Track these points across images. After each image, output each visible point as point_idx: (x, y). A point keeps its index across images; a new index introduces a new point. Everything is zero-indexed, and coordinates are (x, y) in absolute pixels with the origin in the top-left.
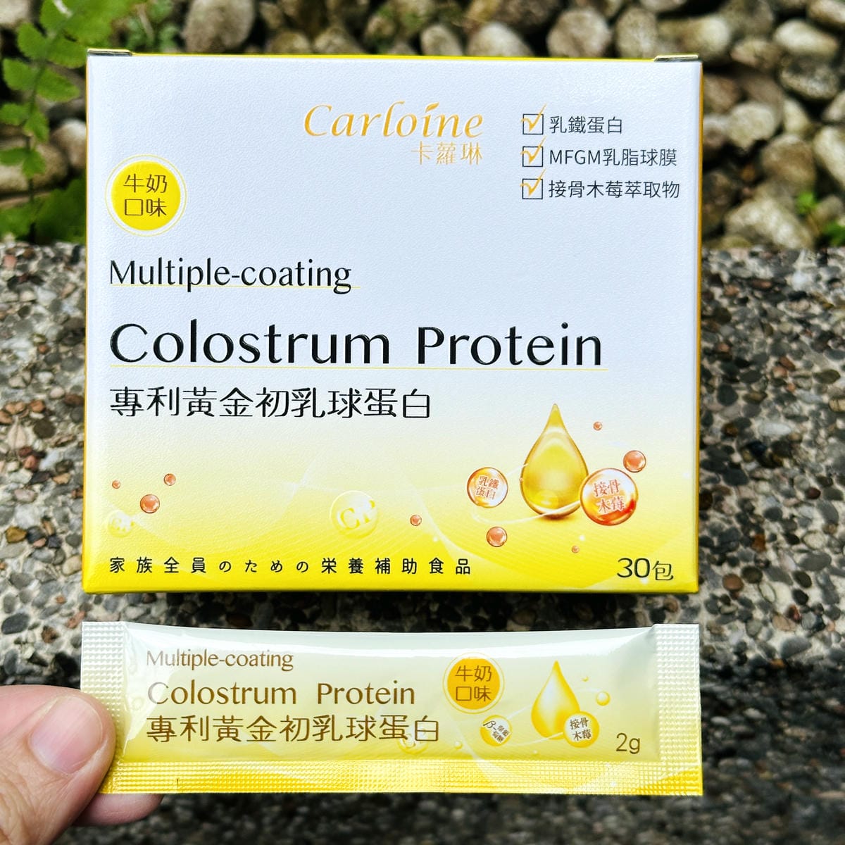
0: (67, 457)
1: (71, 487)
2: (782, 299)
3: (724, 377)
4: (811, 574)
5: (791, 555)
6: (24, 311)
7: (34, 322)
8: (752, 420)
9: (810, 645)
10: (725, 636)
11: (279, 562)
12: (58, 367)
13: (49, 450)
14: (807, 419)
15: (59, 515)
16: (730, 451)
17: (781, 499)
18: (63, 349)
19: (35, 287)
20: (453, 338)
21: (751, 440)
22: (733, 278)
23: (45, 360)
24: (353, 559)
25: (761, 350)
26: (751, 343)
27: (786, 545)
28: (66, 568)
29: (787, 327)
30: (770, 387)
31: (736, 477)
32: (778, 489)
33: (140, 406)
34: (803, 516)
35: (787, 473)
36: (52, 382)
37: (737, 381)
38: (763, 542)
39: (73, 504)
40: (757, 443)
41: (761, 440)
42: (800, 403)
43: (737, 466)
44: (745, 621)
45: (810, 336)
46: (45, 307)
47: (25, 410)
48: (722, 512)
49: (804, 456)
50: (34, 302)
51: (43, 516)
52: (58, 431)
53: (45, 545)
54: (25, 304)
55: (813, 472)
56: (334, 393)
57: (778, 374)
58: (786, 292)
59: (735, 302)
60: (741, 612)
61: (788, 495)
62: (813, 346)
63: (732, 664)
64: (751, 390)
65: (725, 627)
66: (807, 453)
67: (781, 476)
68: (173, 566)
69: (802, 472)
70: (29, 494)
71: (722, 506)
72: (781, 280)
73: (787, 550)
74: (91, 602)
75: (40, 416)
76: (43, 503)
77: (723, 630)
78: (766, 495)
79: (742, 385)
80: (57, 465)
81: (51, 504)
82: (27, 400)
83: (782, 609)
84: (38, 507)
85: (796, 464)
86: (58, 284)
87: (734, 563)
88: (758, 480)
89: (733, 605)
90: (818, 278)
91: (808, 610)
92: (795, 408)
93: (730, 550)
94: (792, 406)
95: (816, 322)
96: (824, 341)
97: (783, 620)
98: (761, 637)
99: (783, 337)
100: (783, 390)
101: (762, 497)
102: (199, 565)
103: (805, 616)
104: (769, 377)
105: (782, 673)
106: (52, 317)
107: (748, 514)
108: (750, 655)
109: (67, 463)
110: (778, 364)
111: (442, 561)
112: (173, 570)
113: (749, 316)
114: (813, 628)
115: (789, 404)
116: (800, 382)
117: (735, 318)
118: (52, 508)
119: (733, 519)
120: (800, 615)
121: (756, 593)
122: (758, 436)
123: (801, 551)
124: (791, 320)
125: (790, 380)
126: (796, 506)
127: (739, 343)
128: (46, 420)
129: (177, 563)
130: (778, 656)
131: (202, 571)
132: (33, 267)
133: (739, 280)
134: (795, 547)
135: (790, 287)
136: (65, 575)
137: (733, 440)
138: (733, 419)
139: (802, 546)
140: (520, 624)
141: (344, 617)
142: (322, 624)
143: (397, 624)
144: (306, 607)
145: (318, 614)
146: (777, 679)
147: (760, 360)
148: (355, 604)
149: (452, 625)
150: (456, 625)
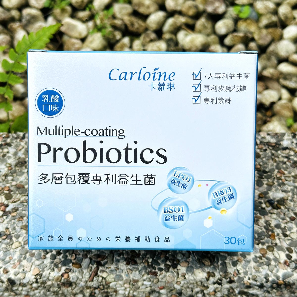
0: (16, 206)
1: (17, 217)
2: (279, 150)
3: (258, 177)
4: (293, 248)
5: (285, 241)
6: (4, 155)
8: (269, 192)
9: (293, 275)
10: (261, 271)
12: (15, 175)
13: (10, 204)
14: (290, 192)
15: (12, 227)
16: (261, 203)
17: (281, 220)
21: (269, 199)
22: (261, 142)
25: (272, 167)
26: (268, 165)
27: (283, 238)
28: (14, 246)
29: (282, 159)
30: (276, 180)
31: (263, 212)
32: (279, 217)
34: (289, 227)
35: (283, 211)
36: (13, 180)
37: (263, 178)
38: (274, 236)
39: (17, 223)
40: (272, 200)
41: (273, 199)
42: (287, 186)
43: (264, 209)
44: (268, 266)
45: (290, 162)
47: (2, 190)
48: (258, 225)
49: (289, 205)
51: (6, 227)
52: (14, 197)
53: (6, 238)
54: (4, 153)
55: (292, 210)
57: (278, 176)
58: (281, 147)
59: (262, 150)
60: (266, 262)
61: (283, 219)
62: (291, 166)
63: (263, 282)
64: (268, 181)
65: (260, 268)
66: (290, 204)
67: (281, 212)
69: (288, 211)
70: (1, 219)
71: (258, 223)
72: (279, 143)
73: (283, 239)
74: (22, 259)
76: (7, 223)
77: (260, 269)
78: (275, 219)
79: (265, 179)
81: (9, 223)
82: (3, 186)
83: (282, 261)
84: (5, 224)
85: (286, 208)
86: (17, 146)
87: (263, 244)
88: (272, 213)
89: (263, 259)
90: (292, 142)
91: (292, 261)
92: (285, 188)
93: (262, 239)
94: (284, 187)
95: (292, 157)
96: (295, 164)
97: (283, 265)
98: (274, 271)
99: (280, 163)
100: (280, 181)
101: (273, 220)
103: (291, 264)
104: (275, 177)
105: (283, 286)
107: (268, 226)
108: (270, 279)
109: (16, 208)
110: (279, 172)
113: (267, 155)
114: (294, 268)
115: (283, 186)
116: (287, 179)
117: (262, 156)
118: (9, 225)
119: (263, 228)
120: (289, 263)
121: (272, 255)
122: (271, 198)
123: (289, 240)
124: (283, 157)
125: (283, 178)
126: (286, 223)
127: (264, 165)
130: (281, 279)
132: (8, 140)
133: (264, 143)
134: (286, 238)
135: (282, 145)
136: (13, 249)
137: (262, 199)
138: (262, 191)
139: (289, 238)
140: (182, 267)
141: (116, 264)
142: (108, 267)
143: (136, 267)
144: (102, 260)
145: (106, 263)
146: (281, 289)
147: (272, 171)
148: (121, 259)
149: (157, 267)
150: (158, 267)
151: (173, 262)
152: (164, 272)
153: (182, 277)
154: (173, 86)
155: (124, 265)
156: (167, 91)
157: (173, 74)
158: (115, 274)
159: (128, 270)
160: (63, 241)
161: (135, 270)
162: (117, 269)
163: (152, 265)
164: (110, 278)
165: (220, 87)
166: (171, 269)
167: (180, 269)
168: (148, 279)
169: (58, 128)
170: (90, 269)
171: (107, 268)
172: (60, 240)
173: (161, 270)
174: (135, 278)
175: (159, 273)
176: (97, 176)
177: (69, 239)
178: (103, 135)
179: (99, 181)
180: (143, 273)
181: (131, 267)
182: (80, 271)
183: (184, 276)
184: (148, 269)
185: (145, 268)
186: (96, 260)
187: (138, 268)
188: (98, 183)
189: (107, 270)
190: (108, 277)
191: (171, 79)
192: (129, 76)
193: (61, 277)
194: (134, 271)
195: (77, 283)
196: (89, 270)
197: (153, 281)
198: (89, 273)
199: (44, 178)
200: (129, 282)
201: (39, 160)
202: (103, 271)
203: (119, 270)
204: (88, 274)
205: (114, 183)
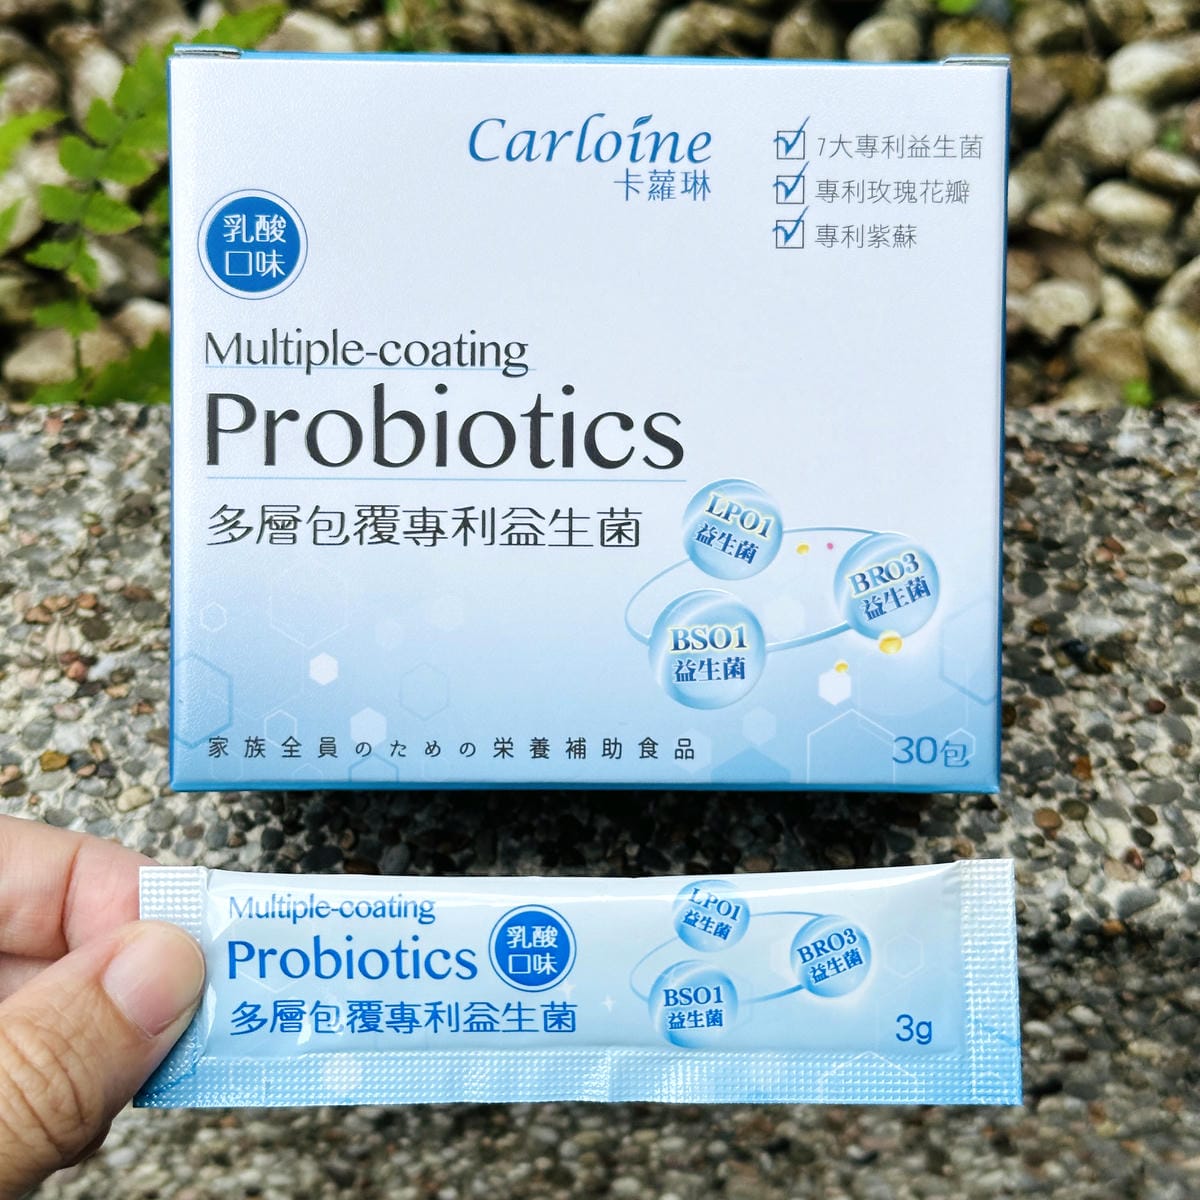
0: (125, 662)
1: (131, 702)
2: (1103, 466)
3: (1027, 563)
4: (1156, 809)
5: (1128, 784)
6: (71, 485)
7: (85, 498)
8: (1068, 615)
9: (1158, 900)
10: (1039, 887)
12: (115, 553)
13: (101, 655)
14: (1143, 614)
15: (114, 736)
16: (1039, 653)
17: (1111, 713)
18: (123, 531)
19: (88, 457)
21: (1068, 640)
22: (1037, 442)
23: (99, 545)
25: (1077, 529)
26: (1063, 520)
27: (1120, 772)
28: (123, 802)
29: (1112, 500)
30: (1091, 574)
31: (1047, 686)
32: (1106, 701)
34: (1142, 736)
35: (1119, 681)
36: (108, 572)
37: (1045, 567)
38: (1088, 768)
39: (134, 723)
40: (1078, 642)
41: (1081, 640)
42: (1132, 594)
43: (1049, 673)
44: (1066, 868)
45: (1144, 511)
46: (101, 481)
47: (69, 606)
48: (1029, 730)
49: (1141, 659)
50: (84, 474)
51: (92, 737)
52: (115, 632)
53: (95, 773)
54: (72, 478)
55: (1154, 679)
57: (1101, 557)
58: (1109, 458)
59: (1040, 470)
60: (1058, 856)
61: (1120, 708)
62: (1148, 524)
63: (1049, 927)
64: (1065, 578)
65: (1039, 876)
66: (1145, 656)
67: (1109, 685)
69: (1140, 680)
70: (73, 709)
71: (1028, 722)
72: (1102, 443)
73: (1121, 778)
74: (156, 846)
75: (90, 614)
76: (92, 721)
77: (1035, 879)
78: (1091, 709)
79: (1053, 571)
80: (113, 673)
81: (103, 722)
82: (73, 594)
83: (1117, 853)
84: (86, 726)
85: (1130, 669)
86: (118, 452)
87: (1048, 794)
88: (1077, 689)
89: (1048, 847)
90: (1152, 442)
91: (1153, 854)
92: (1127, 600)
93: (1042, 778)
94: (1122, 597)
95: (1150, 494)
96: (1163, 519)
97: (1119, 866)
98: (1089, 888)
99: (1107, 513)
100: (1109, 578)
101: (1085, 710)
103: (1150, 860)
104: (1089, 561)
105: (1121, 942)
106: (110, 492)
107: (1066, 733)
108: (1075, 915)
109: (126, 671)
110: (1102, 545)
113: (1060, 487)
114: (1161, 876)
115: (1118, 595)
116: (1133, 568)
117: (1040, 490)
118: (104, 727)
119: (1046, 740)
120: (1143, 860)
121: (1081, 833)
122: (1076, 635)
123: (1141, 780)
124: (1118, 492)
125: (1118, 566)
126: (1132, 722)
127: (1046, 520)
128: (98, 617)
130: (1113, 916)
132: (85, 432)
133: (1045, 445)
134: (1133, 774)
135: (1115, 452)
136: (121, 812)
137: (1042, 640)
138: (1041, 614)
139: (1142, 773)
146: (1114, 954)
147: (1077, 541)
154: (704, 183)
156: (681, 200)
157: (702, 140)
160: (299, 756)
165: (876, 186)
169: (281, 337)
172: (289, 754)
176: (425, 516)
177: (321, 751)
178: (448, 362)
179: (434, 532)
188: (431, 542)
191: (697, 155)
192: (541, 146)
199: (230, 522)
201: (213, 459)
205: (489, 541)
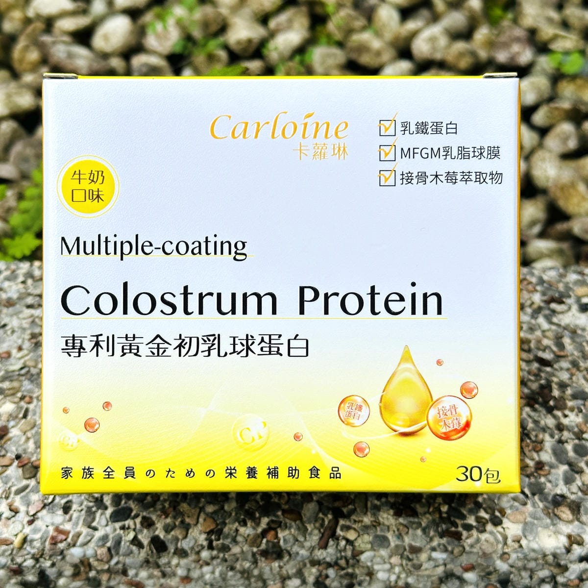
11: (192, 470)
20: (326, 295)
24: (249, 467)
33: (84, 349)
56: (234, 338)
68: (110, 473)
102: (130, 472)
111: (319, 469)
112: (110, 476)
129: (113, 471)
131: (132, 477)
140: (513, 522)
141: (374, 515)
142: (357, 519)
143: (416, 520)
144: (344, 506)
145: (353, 512)
148: (382, 504)
149: (459, 522)
150: (462, 522)
151: (493, 514)
152: (474, 532)
153: (513, 543)
155: (389, 517)
158: (373, 534)
159: (399, 527)
161: (414, 526)
162: (376, 524)
163: (449, 518)
164: (363, 542)
166: (489, 527)
167: (508, 528)
168: (441, 547)
170: (320, 522)
171: (355, 521)
173: (468, 528)
174: (413, 544)
175: (465, 534)
180: (432, 533)
181: (404, 520)
182: (300, 525)
183: (519, 542)
184: (441, 526)
185: (435, 524)
186: (330, 506)
187: (420, 524)
189: (355, 526)
190: (359, 541)
193: (261, 536)
194: (412, 528)
195: (291, 553)
196: (317, 525)
197: (452, 552)
198: (320, 531)
200: (401, 551)
202: (347, 528)
203: (381, 526)
204: (316, 532)
